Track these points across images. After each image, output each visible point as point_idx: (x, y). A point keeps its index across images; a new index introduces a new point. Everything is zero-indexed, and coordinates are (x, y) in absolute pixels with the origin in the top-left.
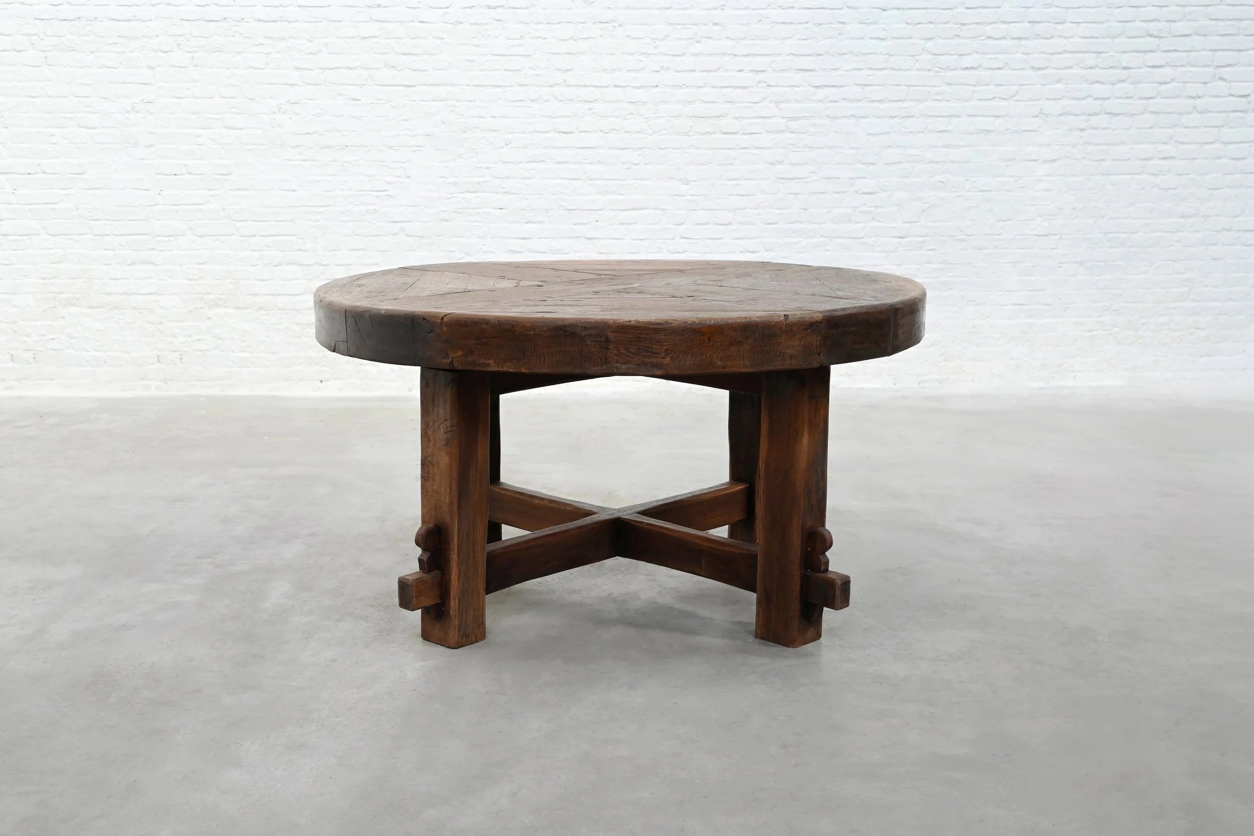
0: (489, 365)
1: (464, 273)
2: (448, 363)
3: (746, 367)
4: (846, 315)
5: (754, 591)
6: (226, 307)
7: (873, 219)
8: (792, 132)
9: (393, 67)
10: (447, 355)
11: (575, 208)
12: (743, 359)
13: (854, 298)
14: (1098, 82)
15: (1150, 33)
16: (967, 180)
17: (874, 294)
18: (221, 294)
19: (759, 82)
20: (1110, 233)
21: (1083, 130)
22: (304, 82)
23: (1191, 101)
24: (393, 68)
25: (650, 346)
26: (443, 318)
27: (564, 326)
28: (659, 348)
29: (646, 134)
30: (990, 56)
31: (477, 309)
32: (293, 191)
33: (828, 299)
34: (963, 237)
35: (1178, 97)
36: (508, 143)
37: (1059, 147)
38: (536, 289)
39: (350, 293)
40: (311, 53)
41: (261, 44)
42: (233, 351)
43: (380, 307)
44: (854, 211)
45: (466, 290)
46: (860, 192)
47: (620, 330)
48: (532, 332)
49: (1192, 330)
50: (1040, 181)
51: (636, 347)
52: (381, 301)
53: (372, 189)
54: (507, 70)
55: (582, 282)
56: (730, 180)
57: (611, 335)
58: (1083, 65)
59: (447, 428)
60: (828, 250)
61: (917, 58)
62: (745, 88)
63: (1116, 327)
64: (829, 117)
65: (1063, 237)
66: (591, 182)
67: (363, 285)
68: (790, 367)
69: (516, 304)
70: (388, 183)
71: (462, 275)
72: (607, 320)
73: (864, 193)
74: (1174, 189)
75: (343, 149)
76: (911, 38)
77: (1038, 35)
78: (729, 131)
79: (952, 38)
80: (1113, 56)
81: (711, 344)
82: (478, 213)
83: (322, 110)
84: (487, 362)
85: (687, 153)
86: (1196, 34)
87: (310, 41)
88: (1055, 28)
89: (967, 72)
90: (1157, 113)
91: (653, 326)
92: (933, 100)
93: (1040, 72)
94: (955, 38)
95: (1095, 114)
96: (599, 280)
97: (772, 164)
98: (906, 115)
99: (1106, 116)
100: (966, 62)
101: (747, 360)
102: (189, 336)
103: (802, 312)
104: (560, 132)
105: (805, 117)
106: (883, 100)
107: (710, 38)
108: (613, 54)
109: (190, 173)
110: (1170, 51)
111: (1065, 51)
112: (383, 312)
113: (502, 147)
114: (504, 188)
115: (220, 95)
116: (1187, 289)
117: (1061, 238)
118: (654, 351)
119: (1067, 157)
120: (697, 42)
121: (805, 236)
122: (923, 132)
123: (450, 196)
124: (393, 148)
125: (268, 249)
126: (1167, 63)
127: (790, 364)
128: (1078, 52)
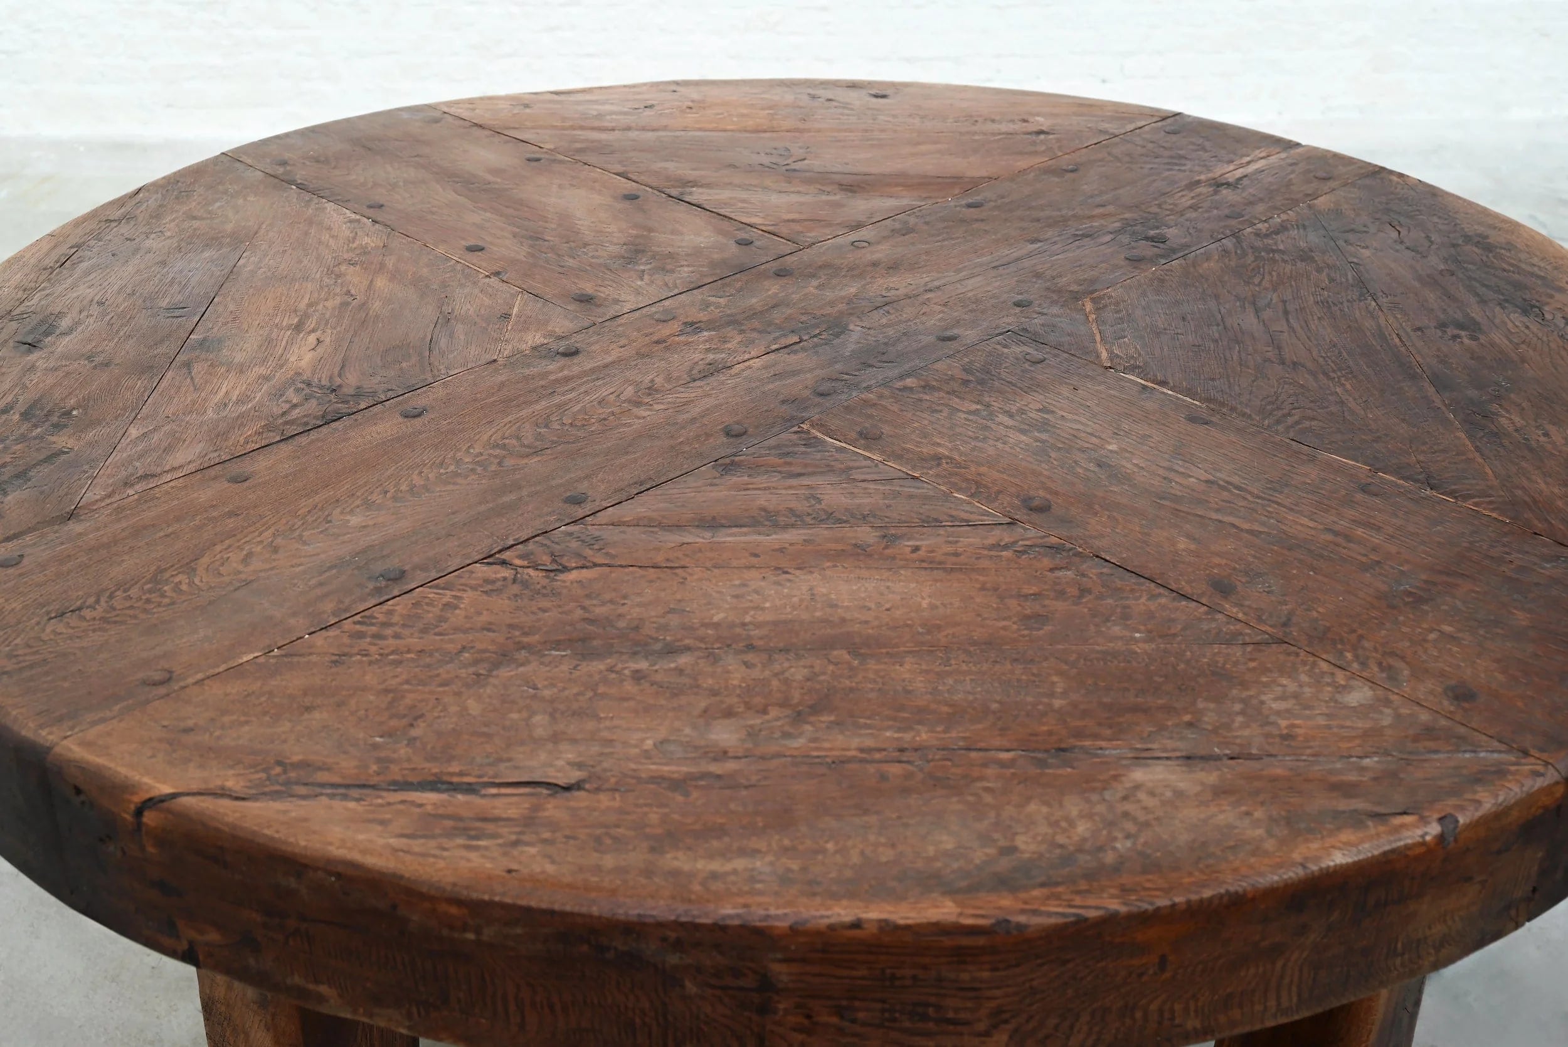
0: (321, 999)
25: (933, 1000)
26: (140, 813)
28: (969, 1004)
48: (471, 936)
51: (879, 1006)
57: (782, 972)
84: (311, 986)
118: (951, 1015)
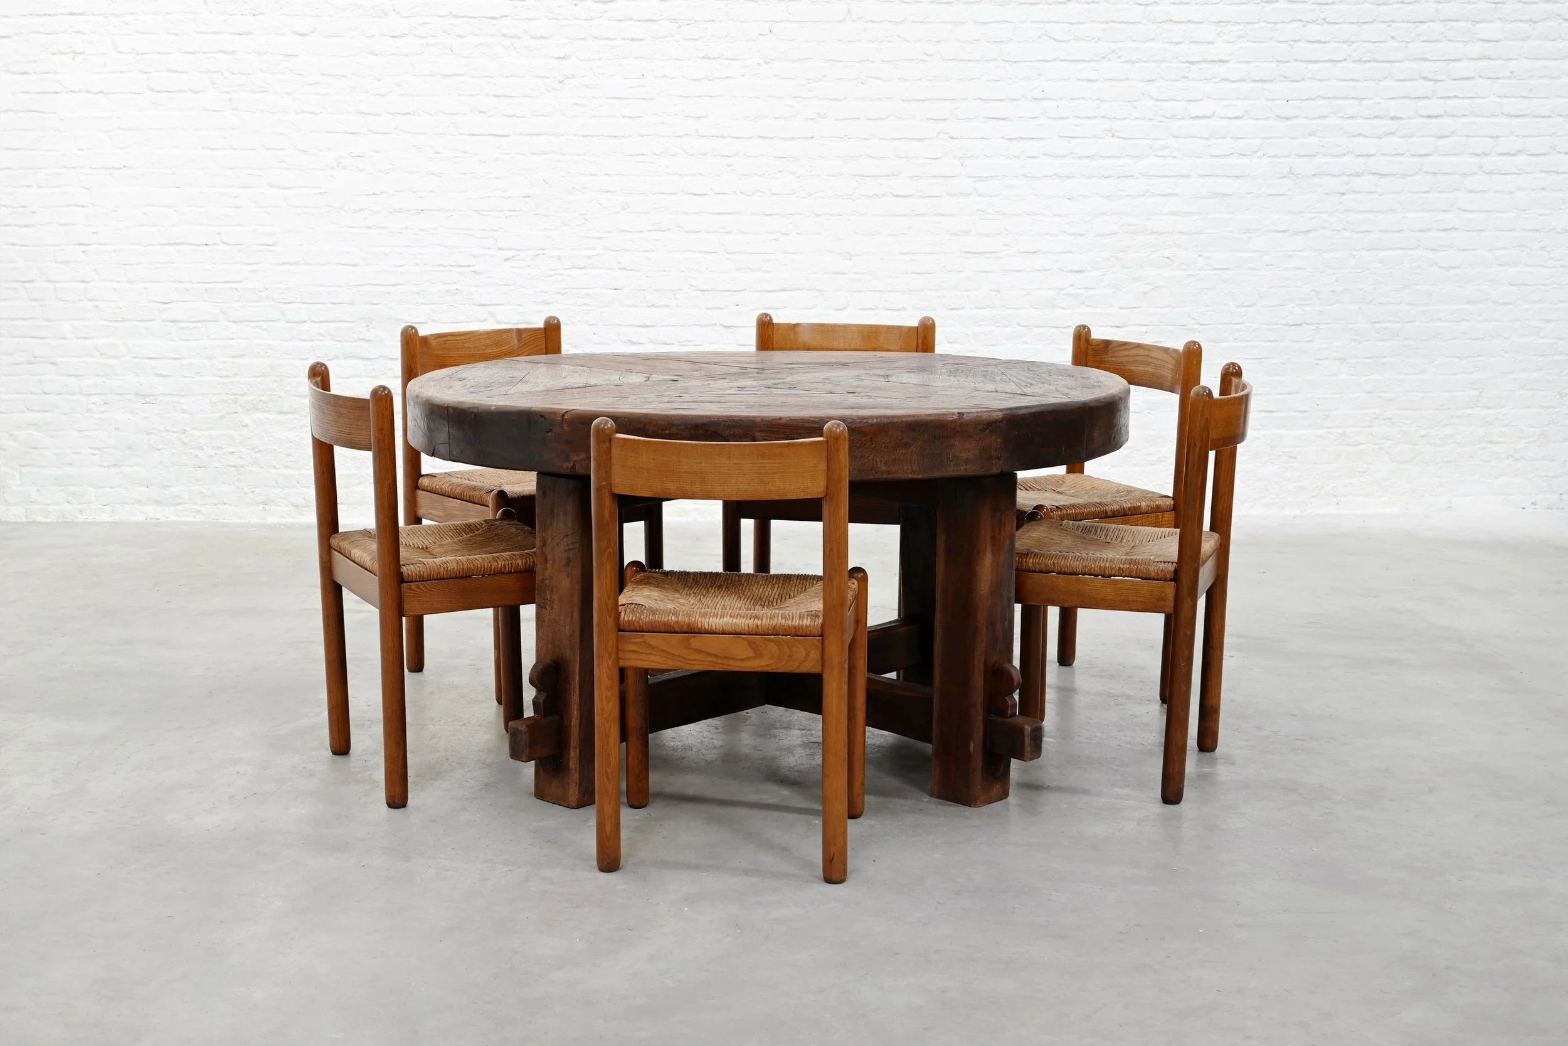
1: (582, 366)
2: (570, 467)
3: (913, 472)
4: (1030, 414)
5: (930, 742)
6: (268, 411)
7: (1083, 303)
8: (981, 195)
9: (482, 112)
10: (568, 459)
11: (710, 288)
12: (911, 463)
13: (1042, 396)
14: (1360, 135)
15: (1424, 75)
16: (1200, 256)
17: (1066, 391)
18: (261, 395)
19: (939, 133)
20: (1379, 322)
21: (1343, 194)
22: (369, 130)
23: (1476, 159)
24: (482, 114)
26: (563, 416)
27: (704, 424)
29: (797, 197)
30: (1225, 103)
31: (602, 404)
32: (355, 266)
33: (1011, 396)
34: (1196, 326)
35: (1461, 153)
36: (626, 207)
37: (1314, 215)
38: (671, 384)
39: (451, 387)
40: (379, 95)
41: (316, 83)
42: (275, 467)
43: (489, 403)
44: (1058, 294)
45: (587, 385)
46: (1066, 270)
47: (769, 429)
48: (668, 432)
49: (1483, 445)
50: (1290, 256)
52: (488, 397)
53: (454, 264)
54: (624, 117)
55: (725, 376)
56: (903, 254)
58: (1341, 115)
59: (568, 545)
60: (1026, 343)
61: (1135, 104)
62: (922, 140)
63: (1389, 440)
64: (1026, 176)
65: (1322, 327)
66: (728, 256)
67: (464, 379)
68: (965, 474)
69: (649, 400)
70: (474, 256)
71: (580, 368)
72: (754, 417)
73: (1071, 271)
74: (1458, 267)
75: (419, 213)
76: (1127, 79)
77: (1285, 77)
78: (901, 194)
79: (1179, 80)
80: (1379, 103)
81: (873, 446)
82: (588, 295)
83: (393, 165)
85: (849, 220)
86: (1480, 77)
87: (379, 80)
88: (1306, 68)
89: (1197, 121)
90: (1435, 174)
91: (807, 425)
92: (1157, 156)
93: (1288, 123)
94: (1183, 80)
95: (1358, 175)
96: (744, 374)
97: (955, 234)
98: (1122, 175)
99: (1372, 177)
100: (1195, 109)
101: (915, 464)
102: (220, 448)
103: (979, 410)
104: (691, 194)
105: (996, 176)
106: (1094, 156)
107: (878, 78)
108: (757, 98)
109: (225, 243)
110: (1448, 97)
111: (1319, 96)
112: (493, 408)
113: (618, 213)
114: (620, 263)
115: (264, 146)
116: (1476, 393)
117: (1317, 328)
119: (1324, 228)
120: (862, 83)
121: (997, 324)
122: (1143, 195)
123: (552, 273)
124: (481, 212)
125: (321, 338)
126: (1445, 112)
127: (965, 470)
128: (1335, 98)
